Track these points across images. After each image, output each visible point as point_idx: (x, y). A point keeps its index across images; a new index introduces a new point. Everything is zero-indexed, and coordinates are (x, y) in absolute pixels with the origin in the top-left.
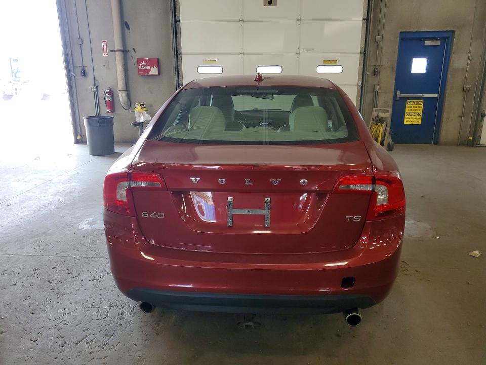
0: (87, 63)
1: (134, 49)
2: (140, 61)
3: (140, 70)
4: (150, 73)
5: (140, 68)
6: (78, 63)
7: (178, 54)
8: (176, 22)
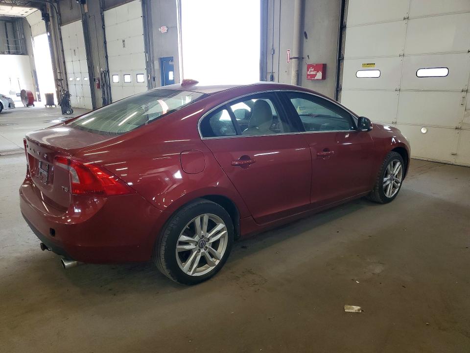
0: (275, 70)
1: (308, 56)
2: (309, 66)
3: (308, 75)
4: (316, 78)
5: (309, 73)
6: (269, 70)
7: (340, 59)
8: (343, 27)
